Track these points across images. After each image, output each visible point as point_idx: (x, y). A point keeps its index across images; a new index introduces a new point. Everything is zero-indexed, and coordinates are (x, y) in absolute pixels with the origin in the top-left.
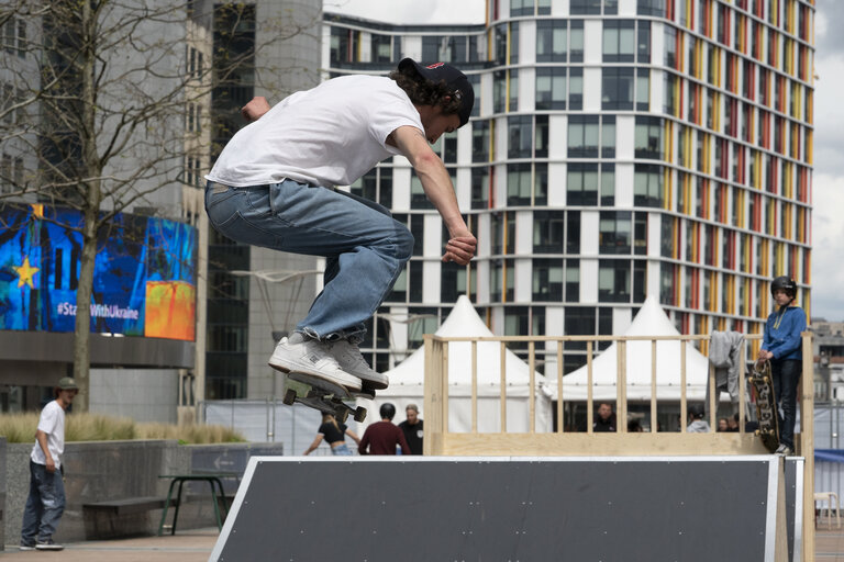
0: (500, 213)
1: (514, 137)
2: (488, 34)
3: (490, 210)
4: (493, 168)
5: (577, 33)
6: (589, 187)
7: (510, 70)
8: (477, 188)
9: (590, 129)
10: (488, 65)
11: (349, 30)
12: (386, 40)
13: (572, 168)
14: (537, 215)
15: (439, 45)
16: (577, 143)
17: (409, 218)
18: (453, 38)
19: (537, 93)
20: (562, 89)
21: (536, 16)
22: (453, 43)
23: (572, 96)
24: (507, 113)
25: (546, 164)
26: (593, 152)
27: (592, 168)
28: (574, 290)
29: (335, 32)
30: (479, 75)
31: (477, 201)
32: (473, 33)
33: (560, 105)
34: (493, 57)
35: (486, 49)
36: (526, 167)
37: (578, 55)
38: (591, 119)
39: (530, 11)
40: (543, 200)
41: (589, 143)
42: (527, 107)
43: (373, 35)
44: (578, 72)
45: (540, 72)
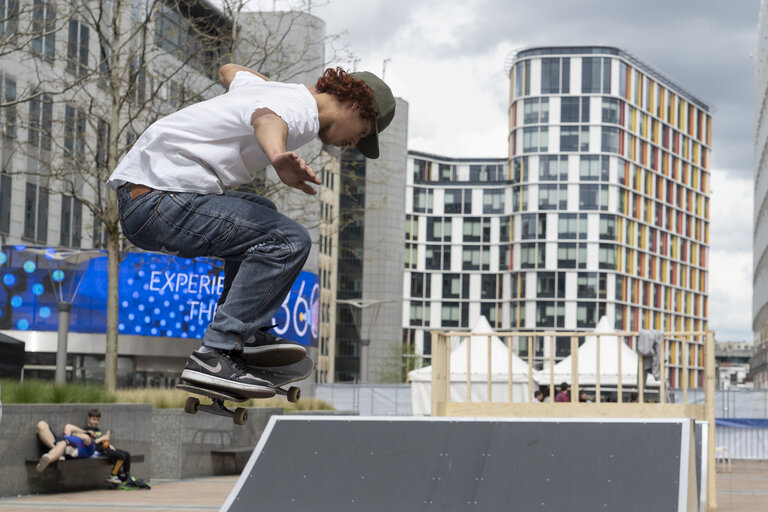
0: (516, 273)
1: (525, 227)
2: (509, 164)
3: (510, 271)
4: (512, 245)
5: (564, 163)
6: (571, 257)
7: (523, 186)
8: (502, 258)
9: (572, 221)
10: (509, 182)
11: (425, 162)
12: (448, 167)
13: (561, 245)
14: (539, 274)
15: (480, 170)
16: (564, 230)
17: (461, 276)
18: (488, 167)
19: (540, 200)
20: (555, 197)
21: (539, 153)
22: (489, 169)
23: (561, 202)
24: (521, 211)
25: (544, 244)
26: (573, 236)
27: (573, 245)
28: (561, 321)
29: (417, 162)
30: (504, 189)
31: (503, 266)
32: (501, 163)
33: (554, 207)
34: (513, 177)
35: (508, 172)
36: (532, 245)
37: (564, 177)
38: (572, 216)
39: (535, 149)
40: (542, 265)
41: (571, 230)
42: (533, 208)
43: (440, 165)
44: (564, 187)
45: (541, 187)
